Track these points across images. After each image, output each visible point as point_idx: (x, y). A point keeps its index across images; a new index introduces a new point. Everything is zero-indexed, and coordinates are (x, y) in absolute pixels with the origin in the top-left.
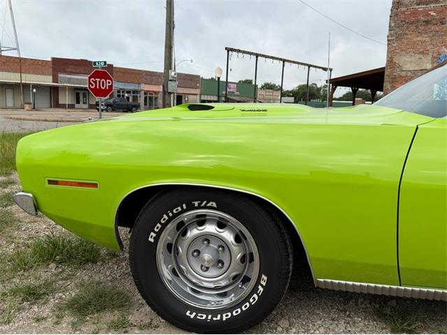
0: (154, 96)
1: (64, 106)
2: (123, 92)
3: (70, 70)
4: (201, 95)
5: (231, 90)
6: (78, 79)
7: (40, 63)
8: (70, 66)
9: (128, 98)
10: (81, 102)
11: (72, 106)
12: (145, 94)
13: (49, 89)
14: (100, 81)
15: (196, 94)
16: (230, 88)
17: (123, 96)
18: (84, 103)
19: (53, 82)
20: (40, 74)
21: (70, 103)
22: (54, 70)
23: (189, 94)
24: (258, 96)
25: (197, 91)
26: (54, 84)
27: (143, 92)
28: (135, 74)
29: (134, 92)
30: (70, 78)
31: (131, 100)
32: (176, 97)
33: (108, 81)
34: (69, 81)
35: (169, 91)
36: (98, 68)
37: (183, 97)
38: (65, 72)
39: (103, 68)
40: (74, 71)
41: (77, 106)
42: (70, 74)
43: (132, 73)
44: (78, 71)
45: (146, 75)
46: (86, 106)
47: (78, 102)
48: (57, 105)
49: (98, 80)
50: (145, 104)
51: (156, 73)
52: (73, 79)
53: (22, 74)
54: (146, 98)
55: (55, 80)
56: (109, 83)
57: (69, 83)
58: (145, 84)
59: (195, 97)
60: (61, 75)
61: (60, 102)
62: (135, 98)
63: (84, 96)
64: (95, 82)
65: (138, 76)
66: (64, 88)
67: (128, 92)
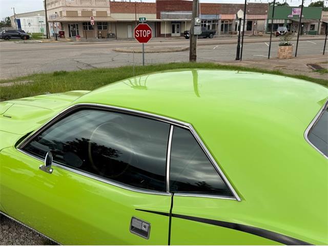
0: (229, 23)
1: (163, 36)
2: (205, 22)
3: (168, 8)
4: (268, 19)
5: (296, 14)
6: (173, 15)
7: (148, 5)
8: (169, 6)
9: (209, 26)
10: (176, 32)
11: (169, 36)
12: (223, 22)
13: (154, 24)
14: (142, 32)
15: (264, 19)
16: (295, 12)
17: (205, 25)
18: (178, 32)
19: (157, 18)
20: (149, 13)
21: (168, 33)
22: (157, 10)
23: (258, 20)
24: (322, 17)
25: (266, 17)
26: (158, 20)
27: (220, 21)
28: (215, 7)
29: (214, 21)
30: (168, 15)
31: (211, 28)
32: (246, 24)
33: (148, 31)
34: (168, 16)
35: (195, 34)
36: (141, 22)
37: (253, 23)
38: (165, 10)
39: (144, 22)
40: (171, 9)
41: (173, 35)
42: (168, 12)
43: (213, 7)
44: (174, 9)
45: (224, 7)
46: (179, 35)
47: (173, 32)
48: (159, 35)
49: (141, 31)
50: (222, 30)
51: (232, 4)
52: (171, 15)
53: (137, 14)
54: (222, 25)
55: (158, 17)
56: (149, 32)
57: (168, 18)
58: (223, 14)
59: (263, 21)
60: (162, 13)
61: (161, 33)
62: (214, 26)
63: (178, 27)
64: (139, 33)
65: (216, 8)
66: (164, 22)
67: (209, 22)
